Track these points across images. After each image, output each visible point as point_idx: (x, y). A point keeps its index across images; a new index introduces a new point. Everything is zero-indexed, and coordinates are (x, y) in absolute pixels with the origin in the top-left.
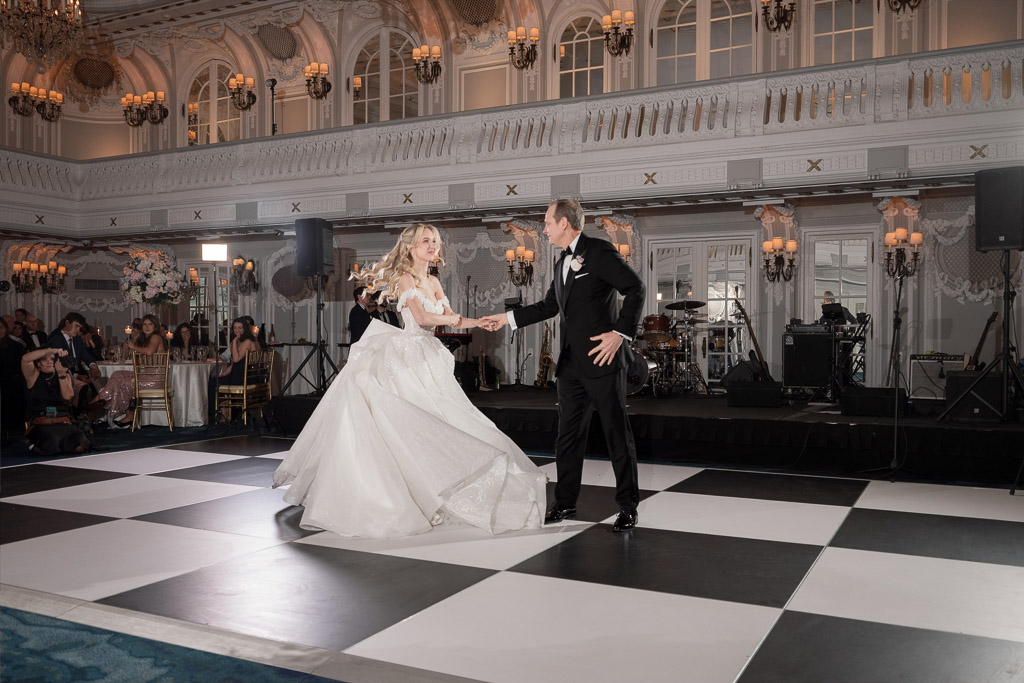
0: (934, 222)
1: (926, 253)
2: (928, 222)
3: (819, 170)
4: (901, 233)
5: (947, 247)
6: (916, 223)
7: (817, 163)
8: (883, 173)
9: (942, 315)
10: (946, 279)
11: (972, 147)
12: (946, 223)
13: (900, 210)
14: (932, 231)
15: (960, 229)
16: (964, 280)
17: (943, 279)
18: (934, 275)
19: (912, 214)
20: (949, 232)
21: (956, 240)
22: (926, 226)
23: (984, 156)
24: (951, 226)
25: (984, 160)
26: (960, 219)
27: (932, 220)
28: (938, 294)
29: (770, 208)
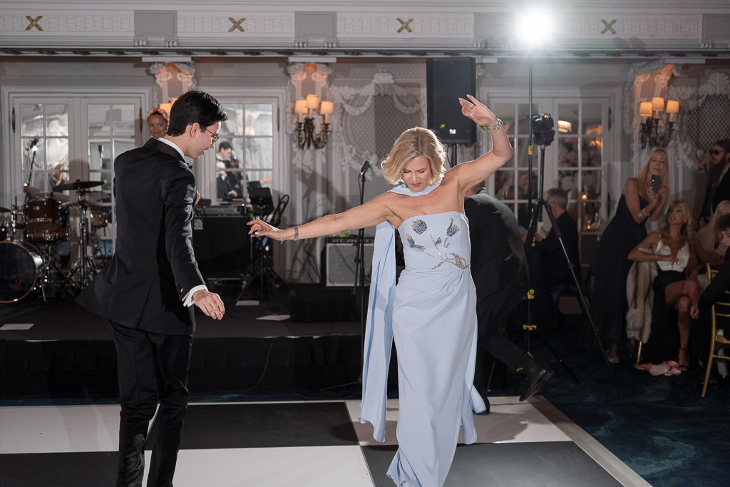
0: (341, 89)
1: (334, 123)
2: (335, 88)
3: (242, 30)
4: (312, 101)
5: (353, 117)
6: (324, 90)
7: (239, 22)
8: (310, 40)
9: (350, 191)
10: (354, 152)
11: (399, 20)
12: (353, 91)
13: (309, 74)
14: (340, 100)
15: (366, 98)
16: (371, 154)
17: (351, 152)
18: (342, 148)
19: (321, 80)
20: (356, 101)
21: (363, 109)
22: (333, 93)
23: (410, 31)
24: (358, 95)
25: (410, 35)
26: (366, 87)
27: (339, 86)
28: (346, 169)
29: (172, 65)
